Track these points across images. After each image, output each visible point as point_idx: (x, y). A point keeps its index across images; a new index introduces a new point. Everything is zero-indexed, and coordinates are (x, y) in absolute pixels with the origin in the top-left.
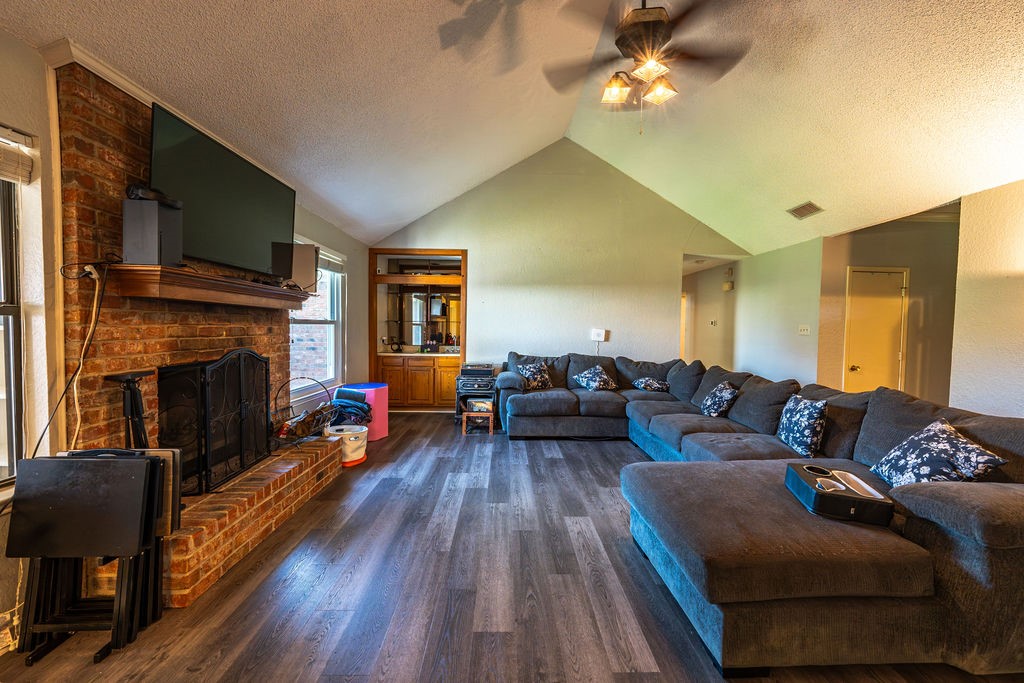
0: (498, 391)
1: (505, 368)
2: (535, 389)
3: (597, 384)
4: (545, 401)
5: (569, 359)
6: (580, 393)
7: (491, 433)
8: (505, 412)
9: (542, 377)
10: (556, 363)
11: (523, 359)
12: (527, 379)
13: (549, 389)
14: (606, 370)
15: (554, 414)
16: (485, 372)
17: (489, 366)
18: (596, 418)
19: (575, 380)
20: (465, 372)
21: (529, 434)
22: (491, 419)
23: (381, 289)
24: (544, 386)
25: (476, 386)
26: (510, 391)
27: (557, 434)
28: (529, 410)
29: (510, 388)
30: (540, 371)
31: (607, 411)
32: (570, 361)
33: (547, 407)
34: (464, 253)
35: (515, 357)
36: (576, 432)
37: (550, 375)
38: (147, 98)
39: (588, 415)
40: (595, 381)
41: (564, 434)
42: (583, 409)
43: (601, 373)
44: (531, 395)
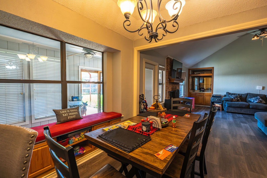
0: (223, 101)
1: (225, 96)
2: (234, 101)
3: (257, 101)
4: (238, 104)
5: (247, 94)
6: (250, 103)
7: (221, 111)
8: (225, 106)
9: (237, 98)
10: (242, 95)
11: (231, 94)
12: (232, 99)
13: (240, 101)
14: (262, 98)
15: (241, 107)
16: (220, 97)
17: (220, 95)
18: (256, 110)
19: (249, 100)
20: (213, 96)
21: (232, 111)
22: (221, 107)
23: (190, 77)
24: (238, 101)
25: (216, 100)
26: (226, 101)
27: (242, 112)
28: (233, 106)
29: (227, 100)
30: (237, 97)
31: (260, 108)
32: (247, 95)
33: (238, 106)
34: (213, 68)
35: (228, 93)
36: (248, 113)
37: (240, 98)
38: (173, 58)
39: (252, 108)
40: (256, 100)
41: (244, 113)
42: (251, 107)
43: (259, 98)
44: (233, 102)
